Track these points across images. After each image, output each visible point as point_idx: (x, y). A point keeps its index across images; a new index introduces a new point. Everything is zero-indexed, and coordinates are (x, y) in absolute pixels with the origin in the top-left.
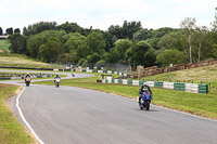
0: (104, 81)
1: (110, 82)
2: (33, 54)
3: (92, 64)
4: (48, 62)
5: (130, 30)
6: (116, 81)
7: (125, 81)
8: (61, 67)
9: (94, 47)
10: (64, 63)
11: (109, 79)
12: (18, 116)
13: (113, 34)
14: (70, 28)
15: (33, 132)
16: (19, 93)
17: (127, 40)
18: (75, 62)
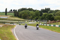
0: (39, 24)
1: (41, 25)
2: (20, 17)
3: (36, 20)
4: (24, 19)
5: (47, 10)
6: (43, 24)
7: (45, 25)
8: (28, 20)
9: (37, 15)
10: (28, 19)
11: (41, 24)
12: (14, 34)
13: (42, 11)
14: (30, 10)
15: (17, 38)
16: (15, 27)
17: (46, 13)
18: (32, 19)
